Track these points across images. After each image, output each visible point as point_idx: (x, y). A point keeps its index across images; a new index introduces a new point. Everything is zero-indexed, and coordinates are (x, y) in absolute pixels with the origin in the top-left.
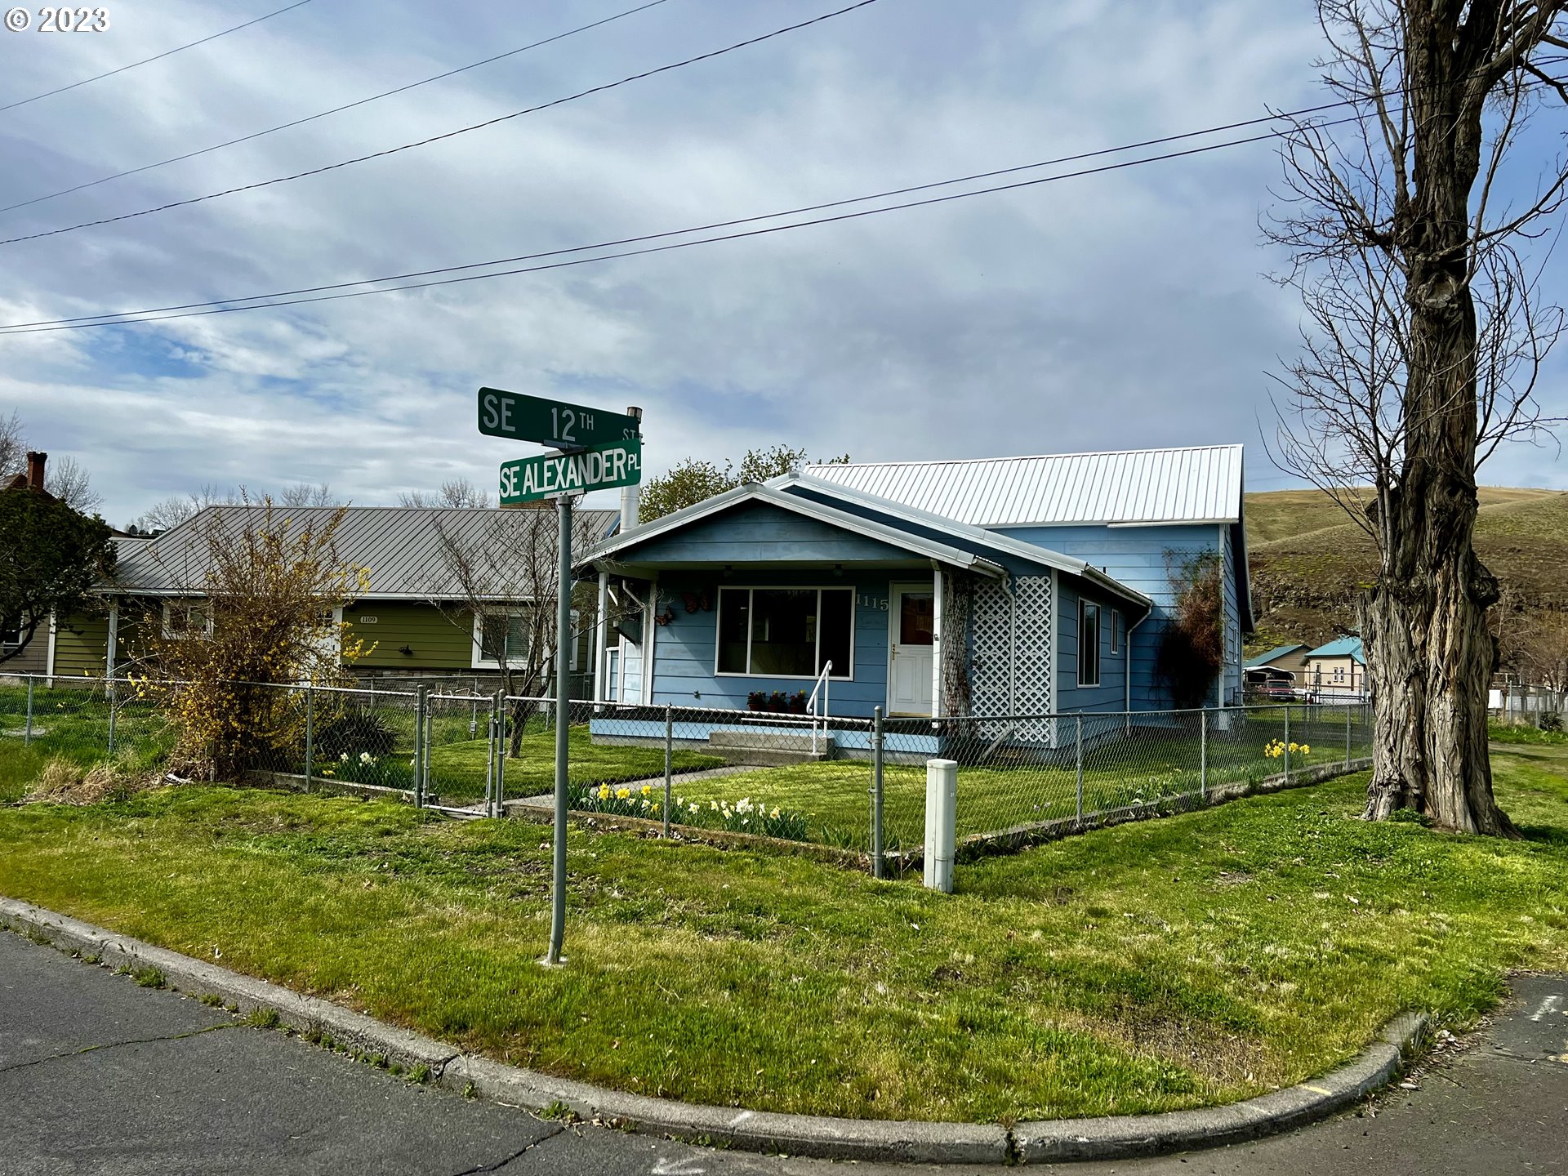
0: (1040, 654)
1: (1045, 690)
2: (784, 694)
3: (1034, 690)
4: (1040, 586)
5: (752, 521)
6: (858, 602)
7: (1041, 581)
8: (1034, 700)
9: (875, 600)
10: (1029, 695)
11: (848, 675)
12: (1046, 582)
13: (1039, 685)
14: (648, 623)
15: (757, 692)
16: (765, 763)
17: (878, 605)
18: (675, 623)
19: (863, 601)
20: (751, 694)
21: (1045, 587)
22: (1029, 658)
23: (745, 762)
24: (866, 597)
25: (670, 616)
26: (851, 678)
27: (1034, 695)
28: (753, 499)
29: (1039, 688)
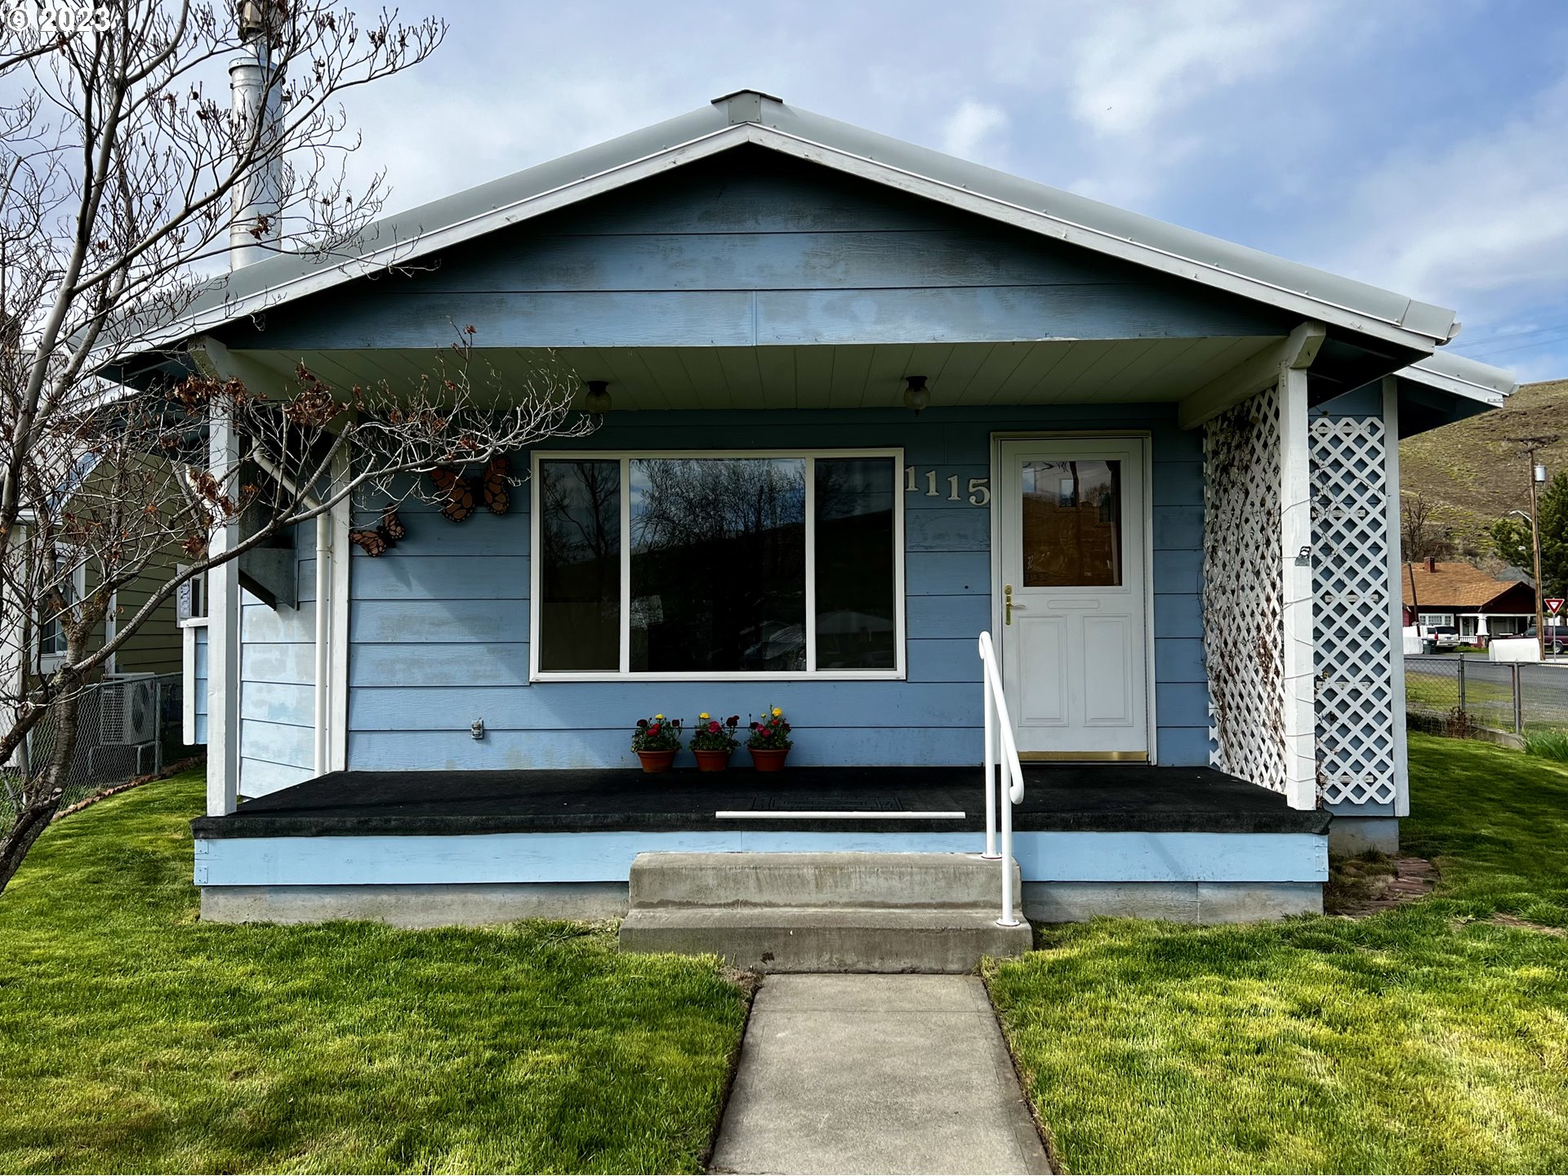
0: (1366, 597)
1: (1379, 682)
2: (733, 721)
3: (1355, 682)
4: (1361, 440)
5: (724, 228)
6: (912, 487)
7: (1362, 429)
8: (1355, 706)
9: (954, 480)
10: (1343, 695)
11: (890, 664)
12: (1374, 429)
13: (1367, 669)
14: (329, 550)
15: (656, 715)
17: (964, 493)
18: (408, 548)
19: (922, 483)
20: (642, 723)
21: (1373, 441)
22: (1341, 609)
24: (932, 475)
25: (395, 531)
26: (900, 672)
27: (1355, 694)
28: (749, 148)
29: (1367, 678)
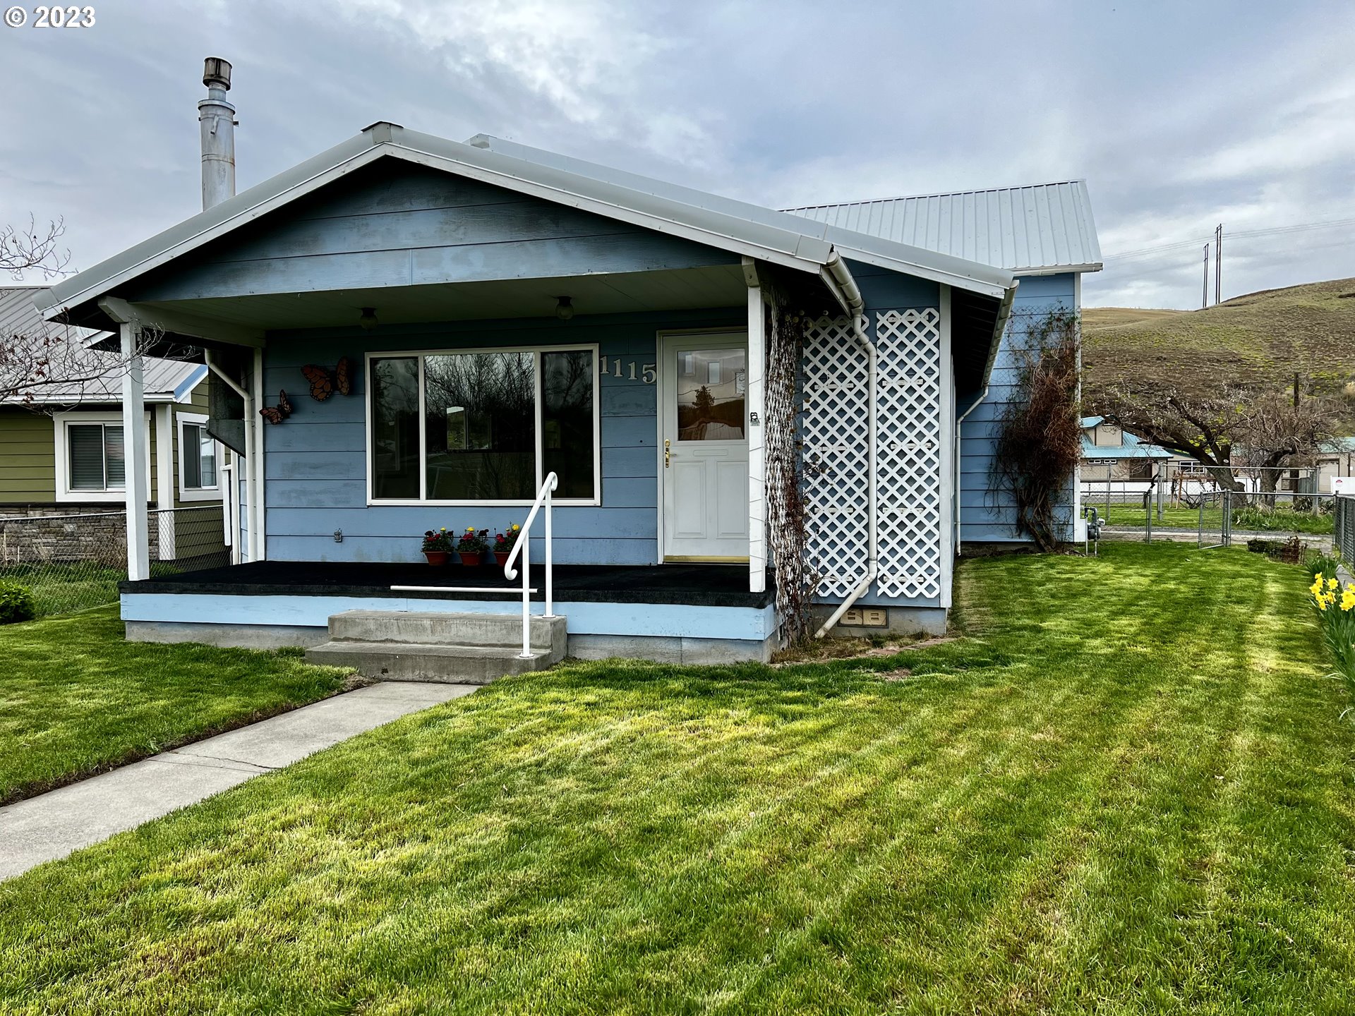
0: (922, 445)
1: (930, 508)
2: (483, 533)
3: (911, 508)
4: (920, 326)
5: (392, 209)
6: (604, 371)
7: (921, 317)
8: (911, 526)
9: (632, 365)
10: (902, 517)
11: (592, 496)
12: (931, 317)
13: (920, 499)
15: (439, 528)
16: (431, 674)
17: (639, 375)
18: (295, 418)
19: (611, 368)
20: (429, 533)
21: (930, 327)
22: (902, 454)
23: (391, 675)
24: (618, 362)
25: (287, 408)
26: (596, 501)
27: (911, 517)
28: (386, 159)
29: (920, 505)
